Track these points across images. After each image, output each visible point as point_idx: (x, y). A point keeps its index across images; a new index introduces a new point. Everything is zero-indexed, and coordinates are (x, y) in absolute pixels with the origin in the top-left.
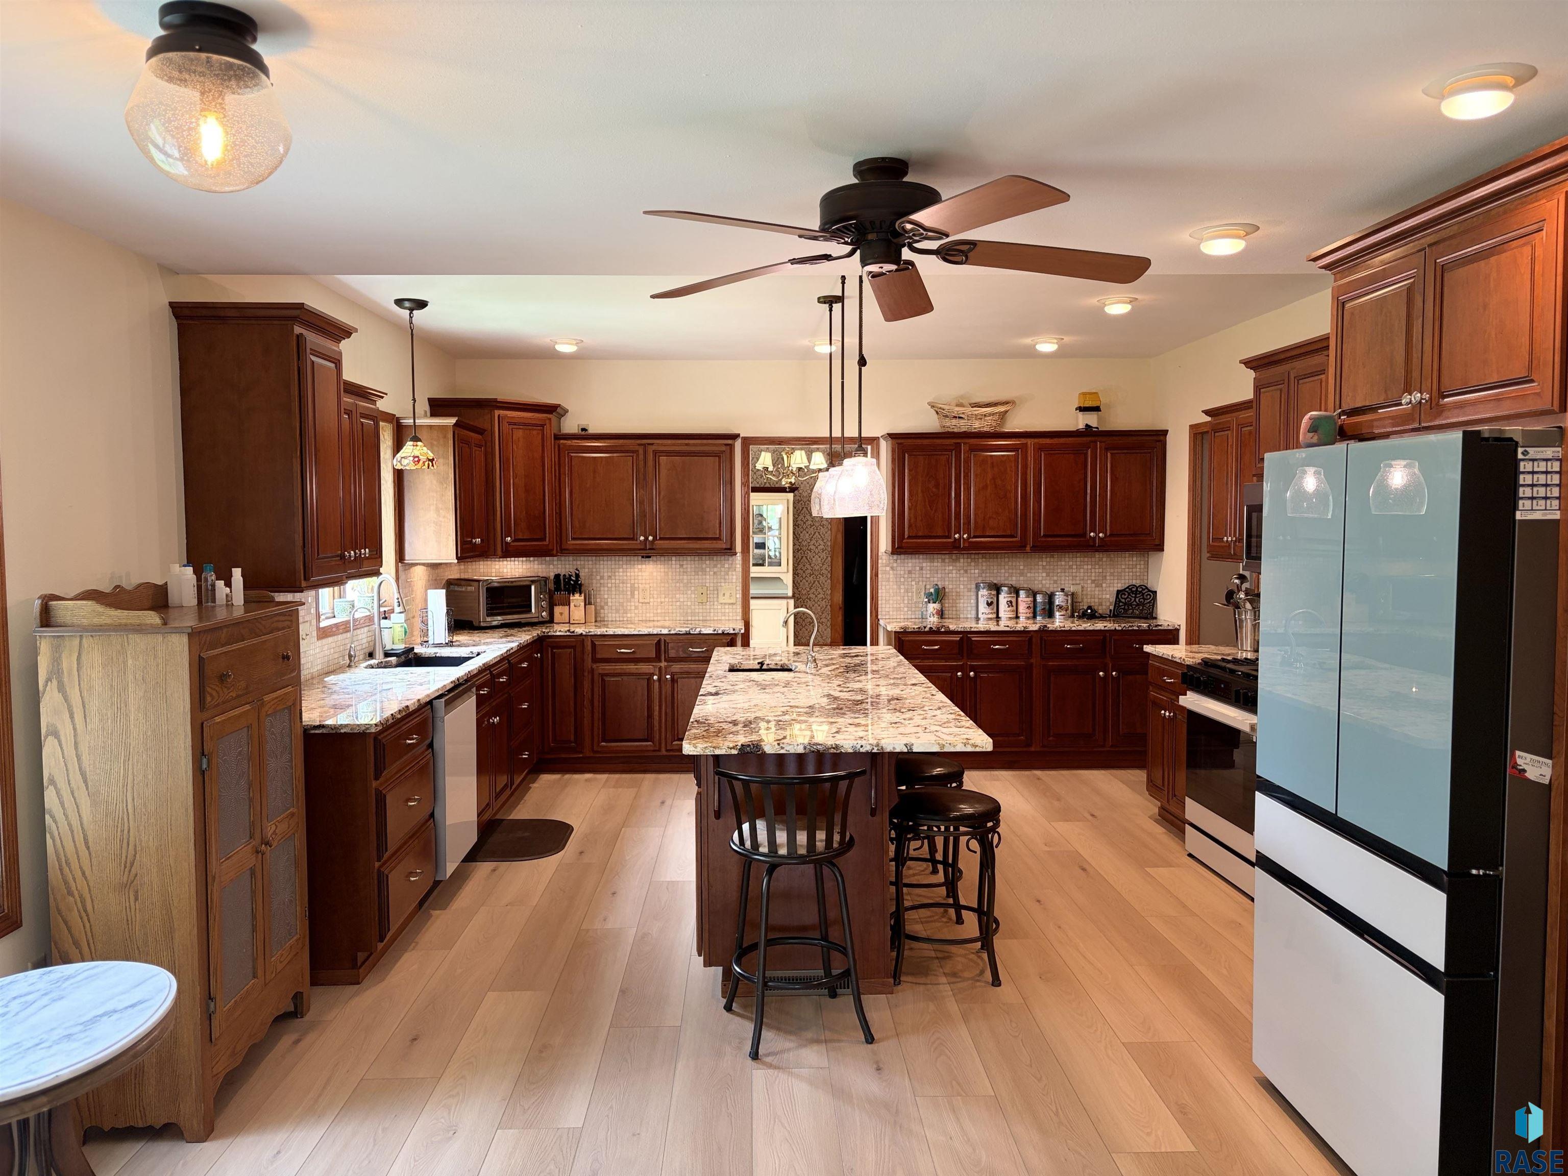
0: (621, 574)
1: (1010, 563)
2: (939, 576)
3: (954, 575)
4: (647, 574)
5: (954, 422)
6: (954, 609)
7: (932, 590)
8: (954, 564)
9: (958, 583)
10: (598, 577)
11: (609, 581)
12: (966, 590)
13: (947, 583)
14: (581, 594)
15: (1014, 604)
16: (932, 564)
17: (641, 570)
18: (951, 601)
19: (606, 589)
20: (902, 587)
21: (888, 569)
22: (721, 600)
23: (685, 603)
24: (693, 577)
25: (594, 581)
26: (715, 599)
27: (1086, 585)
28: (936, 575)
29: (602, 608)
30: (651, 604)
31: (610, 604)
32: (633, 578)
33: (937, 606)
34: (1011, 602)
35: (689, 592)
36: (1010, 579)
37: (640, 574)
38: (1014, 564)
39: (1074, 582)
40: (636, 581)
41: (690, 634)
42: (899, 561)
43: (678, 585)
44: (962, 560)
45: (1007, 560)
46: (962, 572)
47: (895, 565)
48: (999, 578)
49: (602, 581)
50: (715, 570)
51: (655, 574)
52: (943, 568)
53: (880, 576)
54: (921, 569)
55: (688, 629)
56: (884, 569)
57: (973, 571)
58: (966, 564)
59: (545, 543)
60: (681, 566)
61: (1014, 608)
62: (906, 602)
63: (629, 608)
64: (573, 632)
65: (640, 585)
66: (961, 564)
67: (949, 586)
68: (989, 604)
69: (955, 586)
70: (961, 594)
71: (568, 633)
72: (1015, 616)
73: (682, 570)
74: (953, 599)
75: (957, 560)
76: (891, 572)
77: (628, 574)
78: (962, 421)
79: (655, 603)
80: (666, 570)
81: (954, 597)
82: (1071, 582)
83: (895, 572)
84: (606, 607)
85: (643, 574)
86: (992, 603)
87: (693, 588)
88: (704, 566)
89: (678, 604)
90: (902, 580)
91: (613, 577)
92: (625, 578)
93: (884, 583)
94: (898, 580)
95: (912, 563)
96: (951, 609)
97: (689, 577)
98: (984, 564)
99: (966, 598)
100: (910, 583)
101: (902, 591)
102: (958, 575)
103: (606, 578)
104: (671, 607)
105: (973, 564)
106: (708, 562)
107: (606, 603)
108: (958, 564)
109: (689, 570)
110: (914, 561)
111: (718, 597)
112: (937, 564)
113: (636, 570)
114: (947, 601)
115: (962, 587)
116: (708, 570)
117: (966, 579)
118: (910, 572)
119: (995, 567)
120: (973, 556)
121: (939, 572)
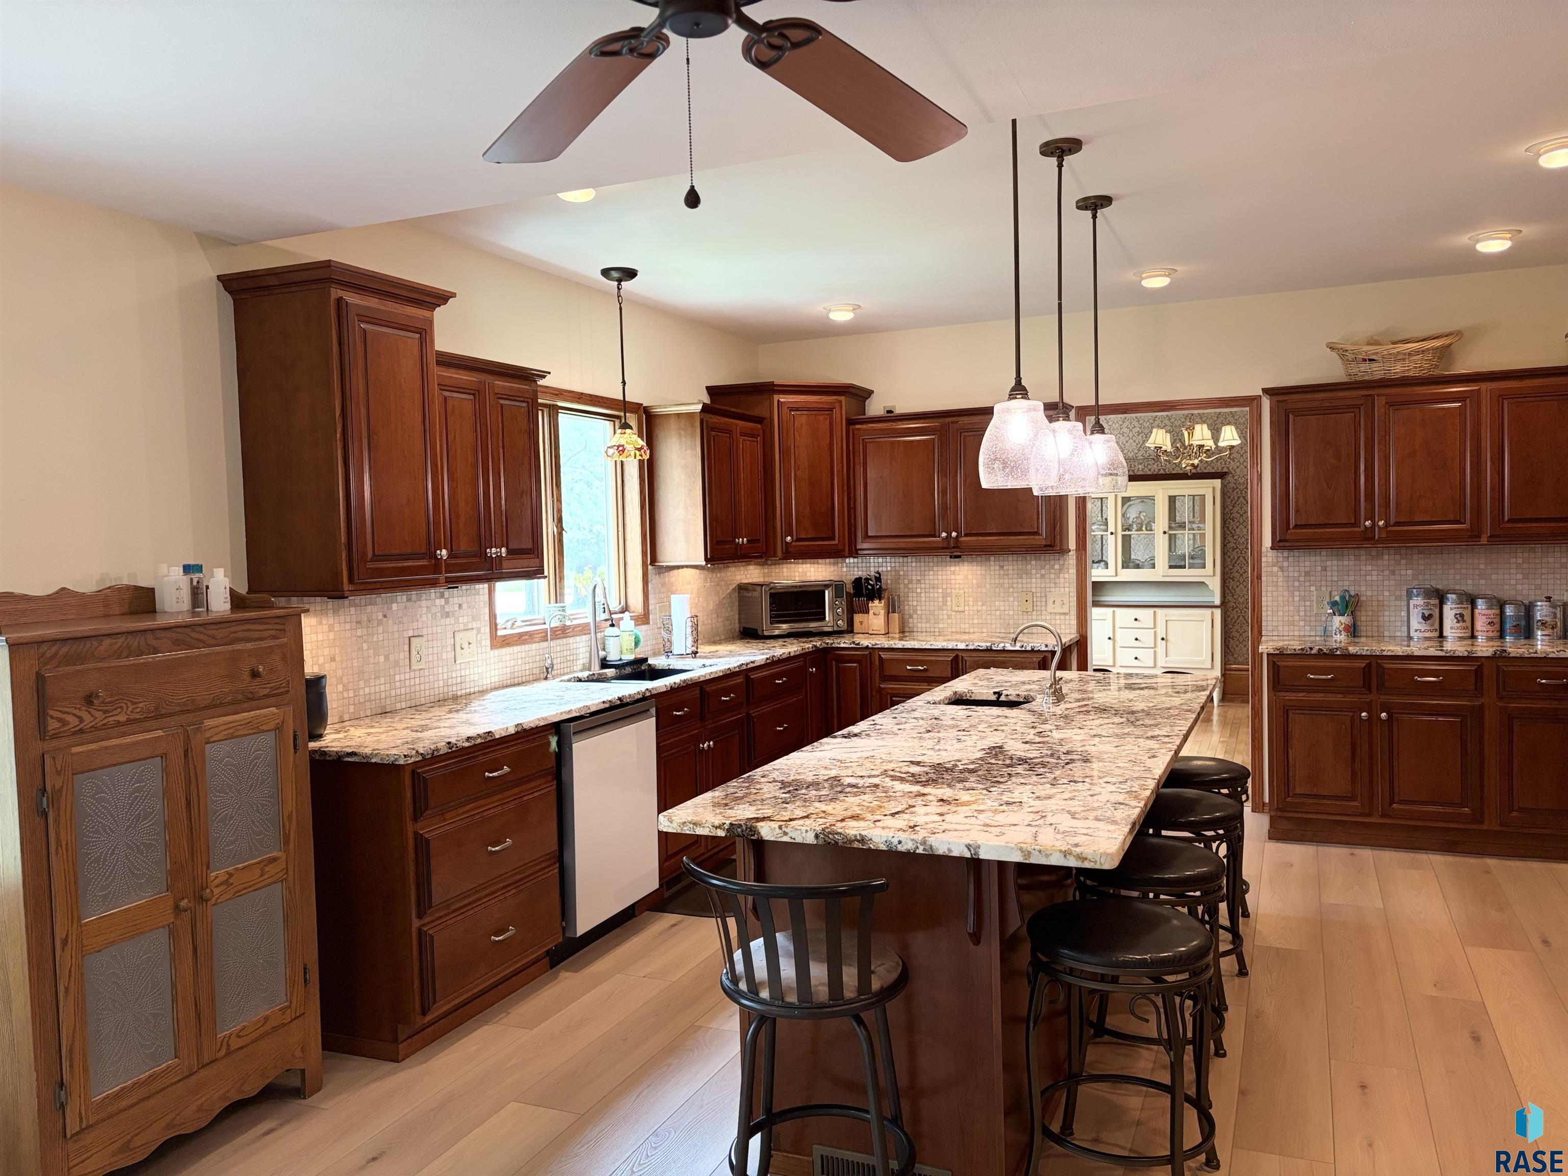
0: (931, 577)
1: (1464, 561)
2: (1352, 578)
3: (1374, 578)
4: (961, 577)
5: (1364, 367)
6: (1375, 624)
7: (1337, 598)
8: (1374, 562)
9: (1380, 588)
10: (906, 582)
11: (919, 586)
12: (1393, 598)
13: (1363, 589)
14: (880, 600)
15: (1468, 617)
16: (1340, 563)
17: (953, 573)
18: (1370, 613)
19: (915, 595)
20: (1297, 593)
21: (1275, 569)
22: (1050, 608)
23: (1007, 612)
24: (1015, 581)
25: (902, 586)
26: (1043, 608)
28: (1346, 578)
29: (911, 617)
30: (966, 613)
31: (919, 612)
32: (945, 582)
33: (1345, 619)
34: (1462, 615)
35: (1011, 599)
36: (1463, 582)
37: (953, 577)
38: (1470, 561)
40: (949, 586)
41: (991, 650)
42: (1291, 559)
43: (997, 590)
44: (1386, 557)
45: (1458, 556)
46: (1387, 573)
47: (1286, 564)
48: (1445, 582)
49: (910, 586)
50: (1043, 572)
51: (970, 577)
52: (1358, 568)
53: (1264, 579)
54: (1324, 569)
55: (989, 644)
56: (1269, 569)
57: (1403, 572)
58: (1392, 562)
59: (833, 542)
60: (1002, 567)
61: (1469, 624)
62: (1302, 613)
63: (941, 617)
64: (858, 644)
65: (953, 591)
66: (1386, 563)
67: (1366, 592)
68: (1426, 618)
69: (1375, 593)
70: (1386, 603)
71: (853, 646)
72: (1469, 634)
73: (1002, 572)
74: (1373, 611)
75: (1379, 556)
76: (1280, 574)
77: (940, 577)
78: (1374, 365)
79: (971, 613)
80: (983, 572)
81: (1375, 608)
83: (1286, 574)
84: (915, 616)
85: (957, 577)
86: (1430, 616)
87: (1015, 595)
88: (1029, 567)
89: (998, 613)
90: (1297, 584)
91: (922, 581)
92: (936, 582)
93: (1269, 589)
94: (1290, 584)
95: (1310, 561)
96: (1370, 623)
97: (1011, 581)
98: (1421, 562)
99: (1392, 608)
100: (1307, 588)
101: (1297, 599)
102: (1381, 578)
103: (915, 582)
104: (989, 617)
105: (1403, 562)
106: (1033, 562)
107: (915, 611)
108: (1380, 562)
109: (1010, 572)
110: (1313, 558)
111: (1046, 605)
112: (1349, 562)
113: (948, 573)
114: (1363, 613)
115: (1386, 593)
116: (1034, 572)
117: (1392, 583)
118: (1307, 574)
119: (1440, 567)
120: (1403, 552)
121: (1351, 573)
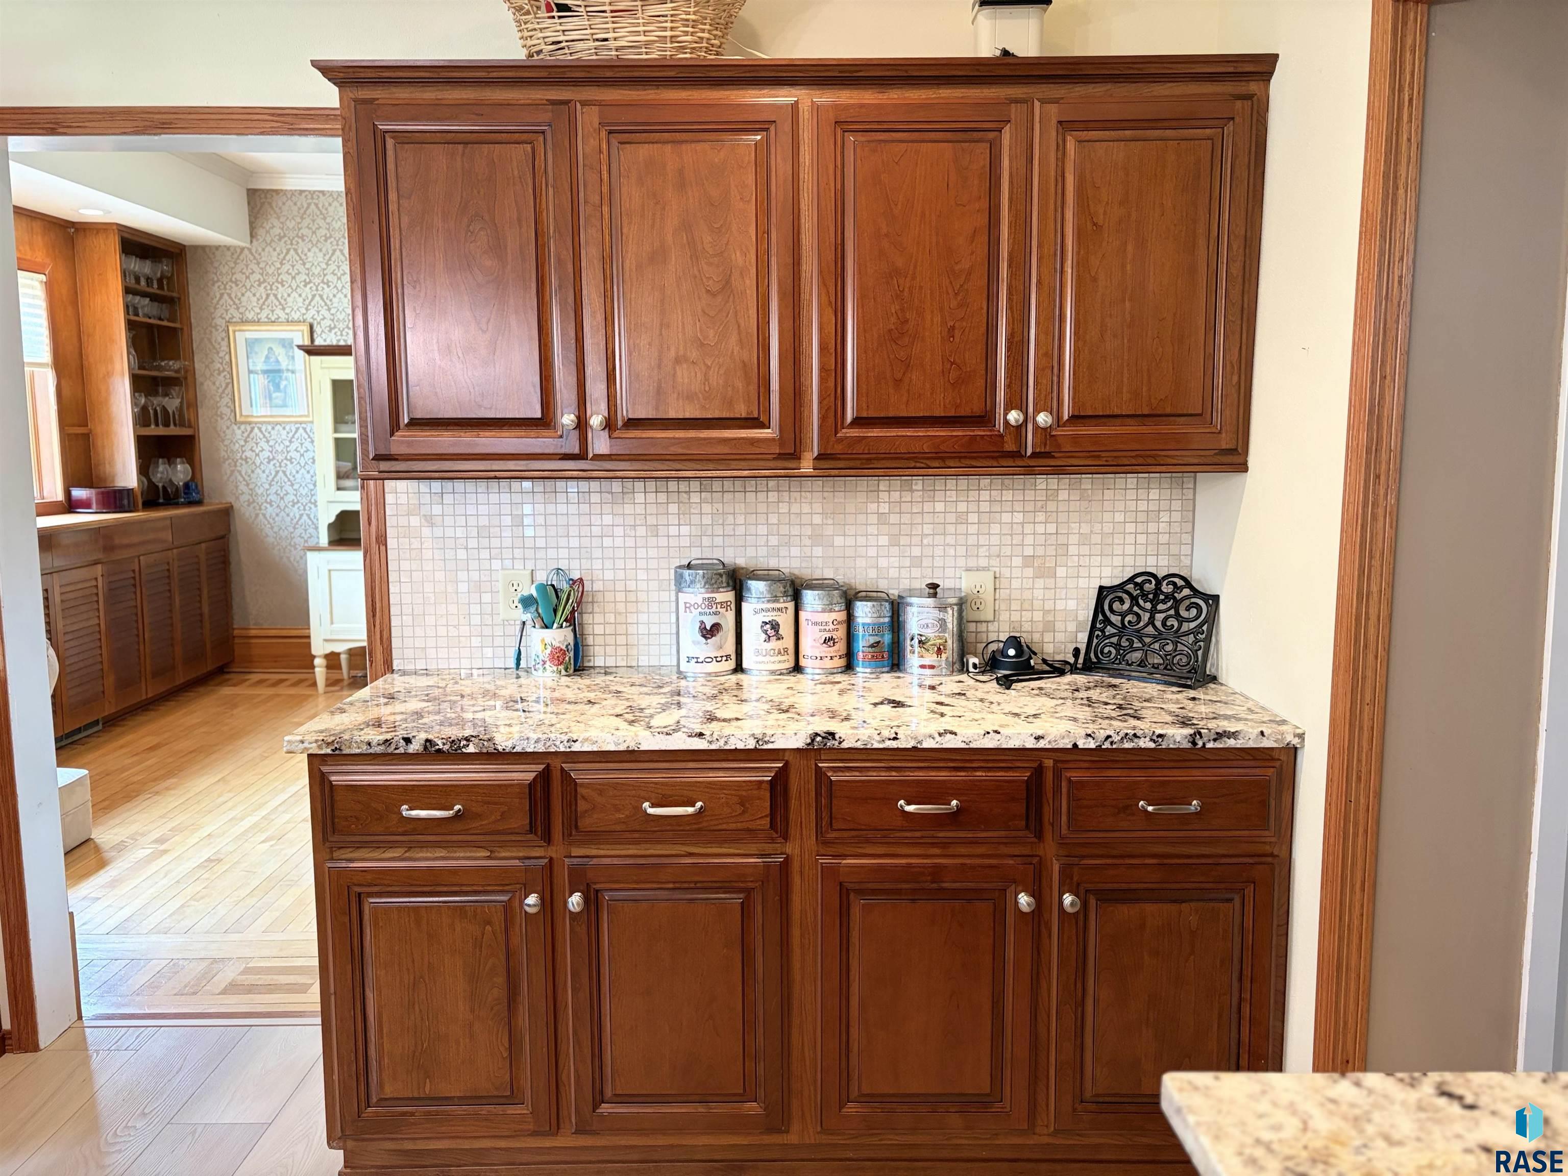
1: (784, 508)
2: (575, 542)
3: (619, 542)
6: (621, 640)
8: (618, 509)
9: (631, 564)
12: (654, 585)
13: (597, 565)
16: (551, 508)
18: (611, 618)
20: (462, 575)
21: (415, 521)
27: (1006, 572)
28: (563, 542)
33: (560, 636)
36: (783, 552)
38: (795, 508)
39: (972, 563)
42: (448, 499)
44: (640, 498)
45: (773, 496)
46: (641, 531)
47: (437, 509)
48: (751, 552)
52: (585, 520)
53: (391, 543)
54: (518, 522)
56: (403, 521)
57: (673, 530)
58: (652, 509)
61: (789, 642)
62: (476, 620)
66: (640, 509)
67: (599, 574)
69: (621, 575)
70: (642, 596)
72: (791, 664)
74: (616, 613)
75: (627, 495)
76: (426, 532)
81: (621, 607)
82: (961, 562)
83: (438, 532)
90: (462, 554)
93: (405, 565)
94: (450, 554)
96: (610, 640)
98: (707, 508)
99: (654, 607)
100: (486, 565)
101: (463, 587)
102: (630, 542)
105: (673, 508)
108: (628, 509)
110: (494, 498)
112: (566, 508)
114: (598, 618)
115: (642, 575)
117: (653, 553)
118: (483, 532)
119: (741, 519)
120: (672, 485)
121: (574, 531)
